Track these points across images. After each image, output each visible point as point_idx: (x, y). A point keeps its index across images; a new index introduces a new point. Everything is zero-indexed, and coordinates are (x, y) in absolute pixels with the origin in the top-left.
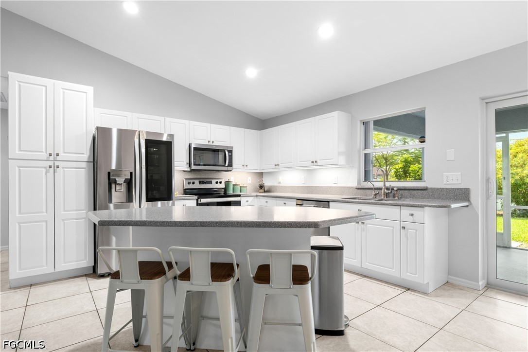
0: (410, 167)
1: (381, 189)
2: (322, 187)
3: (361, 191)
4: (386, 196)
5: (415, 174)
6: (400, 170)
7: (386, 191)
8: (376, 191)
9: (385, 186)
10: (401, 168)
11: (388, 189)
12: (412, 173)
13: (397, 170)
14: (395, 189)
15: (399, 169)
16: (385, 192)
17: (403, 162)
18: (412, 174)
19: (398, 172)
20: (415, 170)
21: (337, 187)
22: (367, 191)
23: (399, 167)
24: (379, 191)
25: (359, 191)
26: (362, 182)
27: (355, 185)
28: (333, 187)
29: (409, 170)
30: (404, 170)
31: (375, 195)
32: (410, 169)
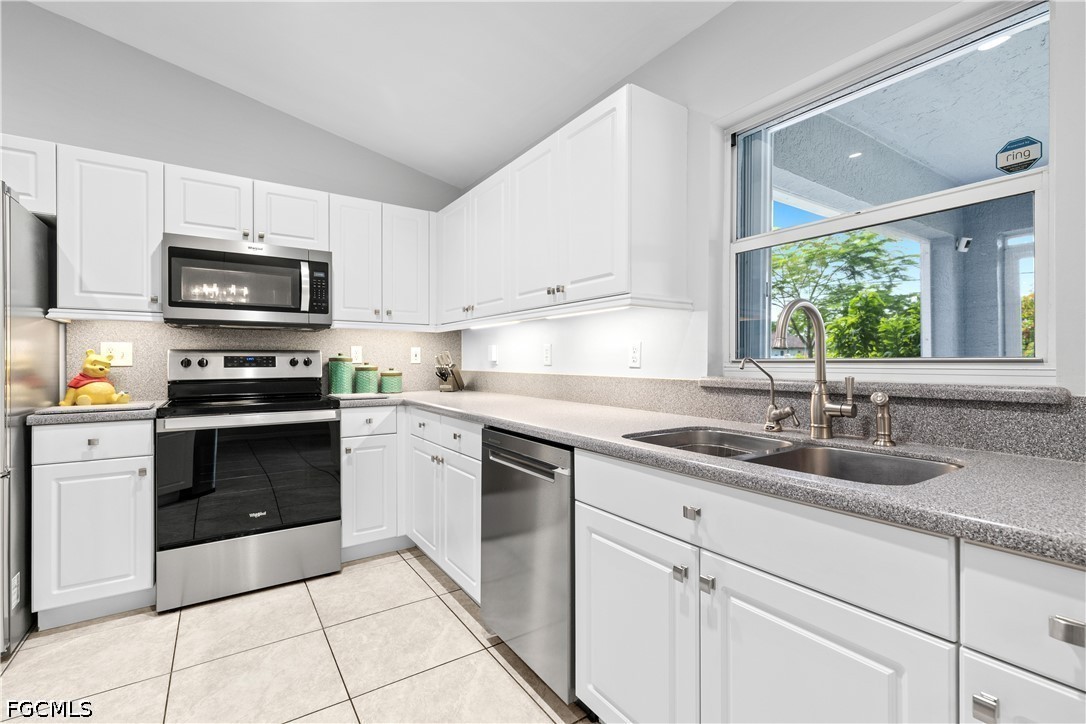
0: (878, 322)
1: (807, 395)
2: (595, 379)
3: (723, 398)
4: (830, 427)
5: (895, 339)
6: (852, 330)
7: (828, 405)
8: (781, 400)
9: (822, 380)
10: (853, 325)
11: (836, 396)
12: (887, 338)
13: (842, 330)
14: (878, 398)
15: (849, 328)
16: (822, 411)
17: (860, 309)
18: (885, 342)
19: (844, 336)
20: (896, 331)
21: (641, 381)
22: (746, 398)
23: (849, 322)
24: (795, 402)
25: (714, 397)
26: (726, 364)
27: (701, 375)
28: (626, 380)
29: (876, 331)
30: (862, 330)
31: (778, 419)
32: (882, 327)
